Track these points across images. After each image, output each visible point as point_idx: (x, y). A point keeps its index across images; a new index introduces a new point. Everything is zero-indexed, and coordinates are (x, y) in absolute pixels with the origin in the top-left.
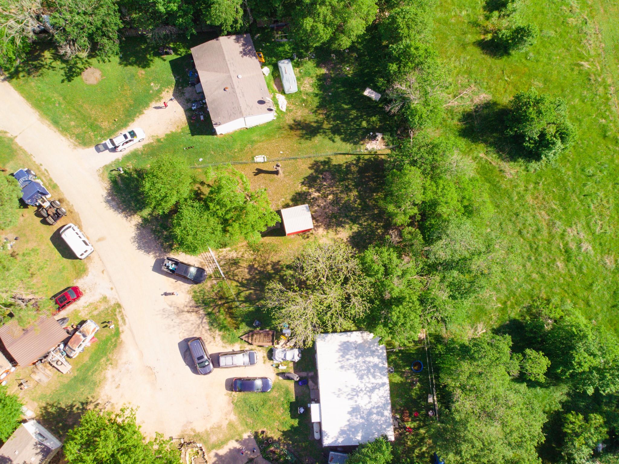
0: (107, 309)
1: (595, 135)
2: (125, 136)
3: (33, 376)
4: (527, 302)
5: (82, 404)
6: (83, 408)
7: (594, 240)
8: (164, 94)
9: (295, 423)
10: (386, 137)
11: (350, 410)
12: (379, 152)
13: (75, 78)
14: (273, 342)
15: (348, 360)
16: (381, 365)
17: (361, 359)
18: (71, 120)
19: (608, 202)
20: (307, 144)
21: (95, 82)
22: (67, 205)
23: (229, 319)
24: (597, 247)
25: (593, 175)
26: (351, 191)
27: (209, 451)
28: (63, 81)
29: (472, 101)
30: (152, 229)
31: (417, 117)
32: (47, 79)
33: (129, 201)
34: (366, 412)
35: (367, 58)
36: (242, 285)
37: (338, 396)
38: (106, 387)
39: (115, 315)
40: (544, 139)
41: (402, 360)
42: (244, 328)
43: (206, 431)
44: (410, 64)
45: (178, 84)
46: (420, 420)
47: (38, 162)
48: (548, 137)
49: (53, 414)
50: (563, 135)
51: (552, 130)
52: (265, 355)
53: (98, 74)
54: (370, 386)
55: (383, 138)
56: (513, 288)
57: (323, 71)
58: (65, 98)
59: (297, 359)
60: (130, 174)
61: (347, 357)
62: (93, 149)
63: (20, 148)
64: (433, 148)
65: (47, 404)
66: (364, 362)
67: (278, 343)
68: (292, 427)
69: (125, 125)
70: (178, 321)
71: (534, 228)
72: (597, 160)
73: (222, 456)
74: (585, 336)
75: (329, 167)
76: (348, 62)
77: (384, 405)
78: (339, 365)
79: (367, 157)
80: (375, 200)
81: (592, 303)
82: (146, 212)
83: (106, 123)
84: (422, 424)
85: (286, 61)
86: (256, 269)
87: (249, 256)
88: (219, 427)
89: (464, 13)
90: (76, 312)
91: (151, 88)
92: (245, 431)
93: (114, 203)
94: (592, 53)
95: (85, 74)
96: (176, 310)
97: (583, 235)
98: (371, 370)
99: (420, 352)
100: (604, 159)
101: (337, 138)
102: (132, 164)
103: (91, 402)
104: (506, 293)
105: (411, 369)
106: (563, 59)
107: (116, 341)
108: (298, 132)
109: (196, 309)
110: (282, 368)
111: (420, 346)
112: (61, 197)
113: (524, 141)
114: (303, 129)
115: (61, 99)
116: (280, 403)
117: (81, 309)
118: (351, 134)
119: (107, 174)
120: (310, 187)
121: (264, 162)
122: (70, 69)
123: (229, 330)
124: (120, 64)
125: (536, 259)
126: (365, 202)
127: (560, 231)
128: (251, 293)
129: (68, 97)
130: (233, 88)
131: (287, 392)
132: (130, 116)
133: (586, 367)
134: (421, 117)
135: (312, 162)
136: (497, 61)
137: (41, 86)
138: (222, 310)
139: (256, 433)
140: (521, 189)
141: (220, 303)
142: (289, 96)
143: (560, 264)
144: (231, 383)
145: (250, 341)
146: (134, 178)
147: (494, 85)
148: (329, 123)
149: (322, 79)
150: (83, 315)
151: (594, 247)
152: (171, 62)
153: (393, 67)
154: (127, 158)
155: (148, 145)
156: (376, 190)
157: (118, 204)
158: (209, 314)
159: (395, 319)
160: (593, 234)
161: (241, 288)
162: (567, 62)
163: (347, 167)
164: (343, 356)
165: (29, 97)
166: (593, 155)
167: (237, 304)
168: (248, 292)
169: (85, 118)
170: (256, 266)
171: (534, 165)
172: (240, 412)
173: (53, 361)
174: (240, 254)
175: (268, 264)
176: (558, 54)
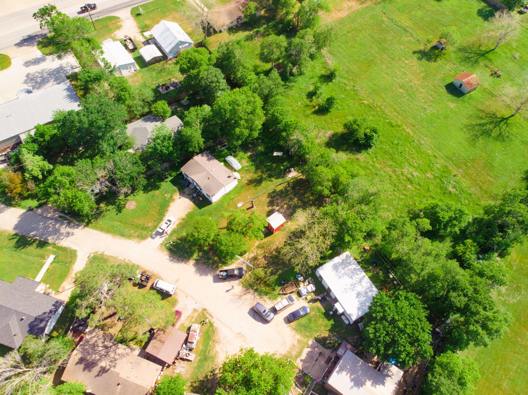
0: (199, 315)
1: (388, 127)
2: (166, 223)
3: (175, 371)
4: (406, 210)
5: (212, 372)
6: (213, 374)
7: (417, 169)
8: (174, 197)
9: (332, 322)
10: (295, 168)
11: (356, 296)
12: (296, 177)
13: (123, 210)
14: (297, 287)
15: (340, 272)
16: (357, 268)
17: (346, 269)
18: (130, 230)
19: (412, 151)
20: (259, 188)
21: (135, 207)
22: (149, 272)
23: (267, 288)
24: (420, 172)
25: (398, 144)
26: (293, 199)
27: (296, 361)
28: (117, 214)
29: (325, 137)
30: (203, 263)
31: (307, 149)
32: (107, 217)
33: (183, 255)
34: (364, 293)
35: (266, 140)
36: (265, 268)
37: (346, 292)
38: (220, 356)
39: (205, 316)
40: (368, 136)
41: (366, 264)
42: (278, 289)
43: (288, 351)
44: (291, 129)
45: (179, 190)
46: (392, 289)
47: (122, 259)
48: (368, 134)
49: (198, 386)
50: (375, 131)
51: (368, 131)
52: (296, 296)
53: (134, 203)
54: (358, 280)
55: (294, 170)
56: (396, 207)
57: (249, 154)
58: (121, 222)
59: (314, 289)
60: (176, 242)
61: (339, 271)
62: (150, 239)
63: (109, 256)
64: (322, 156)
65: (192, 383)
66: (348, 270)
67: (300, 287)
68: (332, 325)
69: (161, 220)
70: (241, 301)
71: (388, 176)
72: (396, 137)
73: (304, 360)
74: (437, 205)
75: (277, 193)
76: (258, 145)
77: (371, 286)
78: (337, 277)
79: (292, 181)
80: (307, 198)
81: (434, 196)
82: (195, 256)
83: (151, 224)
84: (395, 290)
85: (229, 157)
86: (268, 256)
87: (260, 252)
88: (294, 346)
89: (299, 104)
90: (182, 325)
91: (166, 197)
92: (309, 340)
93: (175, 260)
94: (365, 96)
95: (127, 206)
96: (237, 297)
97: (410, 170)
98: (354, 272)
99: (372, 256)
100: (398, 135)
101: (273, 179)
102: (175, 237)
103: (216, 369)
104: (394, 210)
105: (373, 266)
106: (354, 104)
107: (212, 329)
108: (253, 185)
109: (248, 291)
110: (309, 297)
111: (370, 253)
112: (144, 270)
113: (359, 141)
114: (254, 182)
115: (119, 223)
116: (318, 317)
117: (184, 322)
118: (278, 175)
119: (163, 247)
120: (273, 206)
121: (243, 205)
122: (118, 207)
123: (270, 293)
124: (144, 193)
125: (398, 189)
126: (303, 201)
127: (400, 172)
128: (272, 270)
129: (123, 221)
130: (212, 176)
131: (319, 309)
132: (162, 215)
133: (447, 218)
134: (308, 149)
135: (267, 194)
136: (326, 116)
137: (105, 221)
138: (261, 285)
139: (315, 338)
140: (371, 163)
141: (258, 282)
142: (239, 171)
143: (409, 186)
144: (287, 320)
145: (285, 292)
146: (179, 243)
147: (331, 126)
148: (265, 174)
149: (250, 157)
150: (187, 325)
151: (419, 173)
152: (171, 181)
153: (284, 134)
154: (171, 235)
155: (179, 224)
156: (305, 193)
157: (178, 259)
158: (256, 290)
159: (350, 226)
160: (415, 167)
161: (266, 270)
162: (357, 104)
163: (285, 189)
164: (337, 272)
165: (102, 230)
166: (392, 135)
167: (268, 278)
168: (270, 270)
169: (137, 227)
170: (267, 255)
171: (370, 151)
172: (300, 333)
173: (184, 356)
174: (255, 253)
175: (272, 251)
176: (351, 103)
